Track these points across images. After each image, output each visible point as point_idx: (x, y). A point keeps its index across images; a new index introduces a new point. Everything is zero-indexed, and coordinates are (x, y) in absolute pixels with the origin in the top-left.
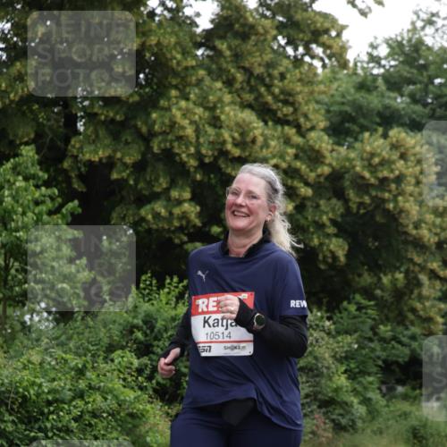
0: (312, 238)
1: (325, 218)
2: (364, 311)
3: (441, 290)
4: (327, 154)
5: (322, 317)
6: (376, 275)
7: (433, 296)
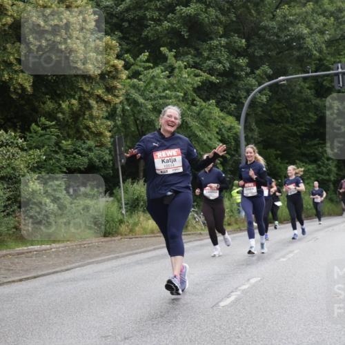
0: (3, 74)
1: (11, 57)
2: (48, 130)
3: (107, 111)
4: (9, 8)
5: (16, 137)
6: (56, 102)
7: (101, 116)
